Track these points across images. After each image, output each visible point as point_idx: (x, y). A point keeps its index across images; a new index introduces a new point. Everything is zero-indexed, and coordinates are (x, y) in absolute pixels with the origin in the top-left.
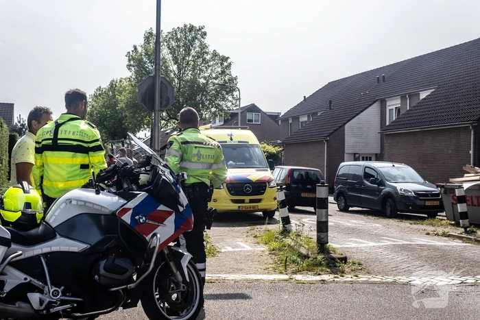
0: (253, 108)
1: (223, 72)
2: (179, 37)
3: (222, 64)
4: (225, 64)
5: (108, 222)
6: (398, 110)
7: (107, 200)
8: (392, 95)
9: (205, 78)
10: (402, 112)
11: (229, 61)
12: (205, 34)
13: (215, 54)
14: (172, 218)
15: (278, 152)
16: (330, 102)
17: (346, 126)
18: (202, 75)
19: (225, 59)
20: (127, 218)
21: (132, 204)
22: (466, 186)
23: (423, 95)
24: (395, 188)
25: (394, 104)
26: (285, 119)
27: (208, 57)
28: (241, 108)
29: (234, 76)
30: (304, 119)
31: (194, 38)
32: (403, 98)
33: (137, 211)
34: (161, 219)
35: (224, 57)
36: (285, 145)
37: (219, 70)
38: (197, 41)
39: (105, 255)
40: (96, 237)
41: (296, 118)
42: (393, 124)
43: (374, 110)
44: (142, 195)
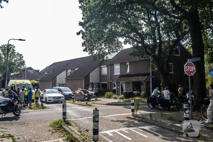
0: (30, 68)
1: (20, 59)
2: (5, 47)
3: (20, 56)
4: (21, 56)
5: (9, 102)
6: (70, 72)
7: (8, 99)
8: (69, 69)
9: (14, 60)
10: (71, 73)
11: (23, 56)
12: (15, 47)
13: (18, 53)
14: (17, 101)
15: (38, 83)
16: (53, 69)
17: (57, 76)
18: (13, 59)
19: (21, 55)
20: (11, 101)
21: (12, 99)
22: (78, 93)
23: (76, 69)
24: (64, 93)
25: (69, 71)
26: (40, 73)
27: (16, 54)
28: (27, 68)
29: (24, 60)
30: (46, 73)
31: (11, 48)
32: (71, 70)
33: (13, 100)
34: (16, 101)
35: (21, 54)
36: (40, 81)
37: (19, 58)
38: (12, 49)
39: (9, 106)
40: (7, 104)
41: (44, 73)
42: (69, 76)
43: (64, 72)
44: (13, 98)
